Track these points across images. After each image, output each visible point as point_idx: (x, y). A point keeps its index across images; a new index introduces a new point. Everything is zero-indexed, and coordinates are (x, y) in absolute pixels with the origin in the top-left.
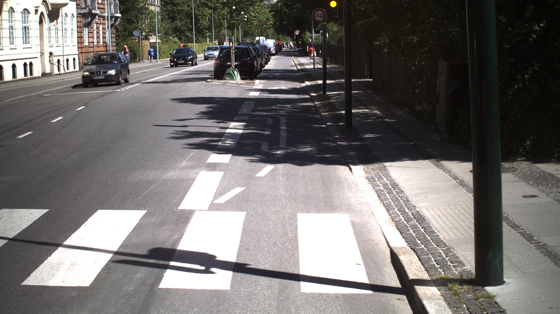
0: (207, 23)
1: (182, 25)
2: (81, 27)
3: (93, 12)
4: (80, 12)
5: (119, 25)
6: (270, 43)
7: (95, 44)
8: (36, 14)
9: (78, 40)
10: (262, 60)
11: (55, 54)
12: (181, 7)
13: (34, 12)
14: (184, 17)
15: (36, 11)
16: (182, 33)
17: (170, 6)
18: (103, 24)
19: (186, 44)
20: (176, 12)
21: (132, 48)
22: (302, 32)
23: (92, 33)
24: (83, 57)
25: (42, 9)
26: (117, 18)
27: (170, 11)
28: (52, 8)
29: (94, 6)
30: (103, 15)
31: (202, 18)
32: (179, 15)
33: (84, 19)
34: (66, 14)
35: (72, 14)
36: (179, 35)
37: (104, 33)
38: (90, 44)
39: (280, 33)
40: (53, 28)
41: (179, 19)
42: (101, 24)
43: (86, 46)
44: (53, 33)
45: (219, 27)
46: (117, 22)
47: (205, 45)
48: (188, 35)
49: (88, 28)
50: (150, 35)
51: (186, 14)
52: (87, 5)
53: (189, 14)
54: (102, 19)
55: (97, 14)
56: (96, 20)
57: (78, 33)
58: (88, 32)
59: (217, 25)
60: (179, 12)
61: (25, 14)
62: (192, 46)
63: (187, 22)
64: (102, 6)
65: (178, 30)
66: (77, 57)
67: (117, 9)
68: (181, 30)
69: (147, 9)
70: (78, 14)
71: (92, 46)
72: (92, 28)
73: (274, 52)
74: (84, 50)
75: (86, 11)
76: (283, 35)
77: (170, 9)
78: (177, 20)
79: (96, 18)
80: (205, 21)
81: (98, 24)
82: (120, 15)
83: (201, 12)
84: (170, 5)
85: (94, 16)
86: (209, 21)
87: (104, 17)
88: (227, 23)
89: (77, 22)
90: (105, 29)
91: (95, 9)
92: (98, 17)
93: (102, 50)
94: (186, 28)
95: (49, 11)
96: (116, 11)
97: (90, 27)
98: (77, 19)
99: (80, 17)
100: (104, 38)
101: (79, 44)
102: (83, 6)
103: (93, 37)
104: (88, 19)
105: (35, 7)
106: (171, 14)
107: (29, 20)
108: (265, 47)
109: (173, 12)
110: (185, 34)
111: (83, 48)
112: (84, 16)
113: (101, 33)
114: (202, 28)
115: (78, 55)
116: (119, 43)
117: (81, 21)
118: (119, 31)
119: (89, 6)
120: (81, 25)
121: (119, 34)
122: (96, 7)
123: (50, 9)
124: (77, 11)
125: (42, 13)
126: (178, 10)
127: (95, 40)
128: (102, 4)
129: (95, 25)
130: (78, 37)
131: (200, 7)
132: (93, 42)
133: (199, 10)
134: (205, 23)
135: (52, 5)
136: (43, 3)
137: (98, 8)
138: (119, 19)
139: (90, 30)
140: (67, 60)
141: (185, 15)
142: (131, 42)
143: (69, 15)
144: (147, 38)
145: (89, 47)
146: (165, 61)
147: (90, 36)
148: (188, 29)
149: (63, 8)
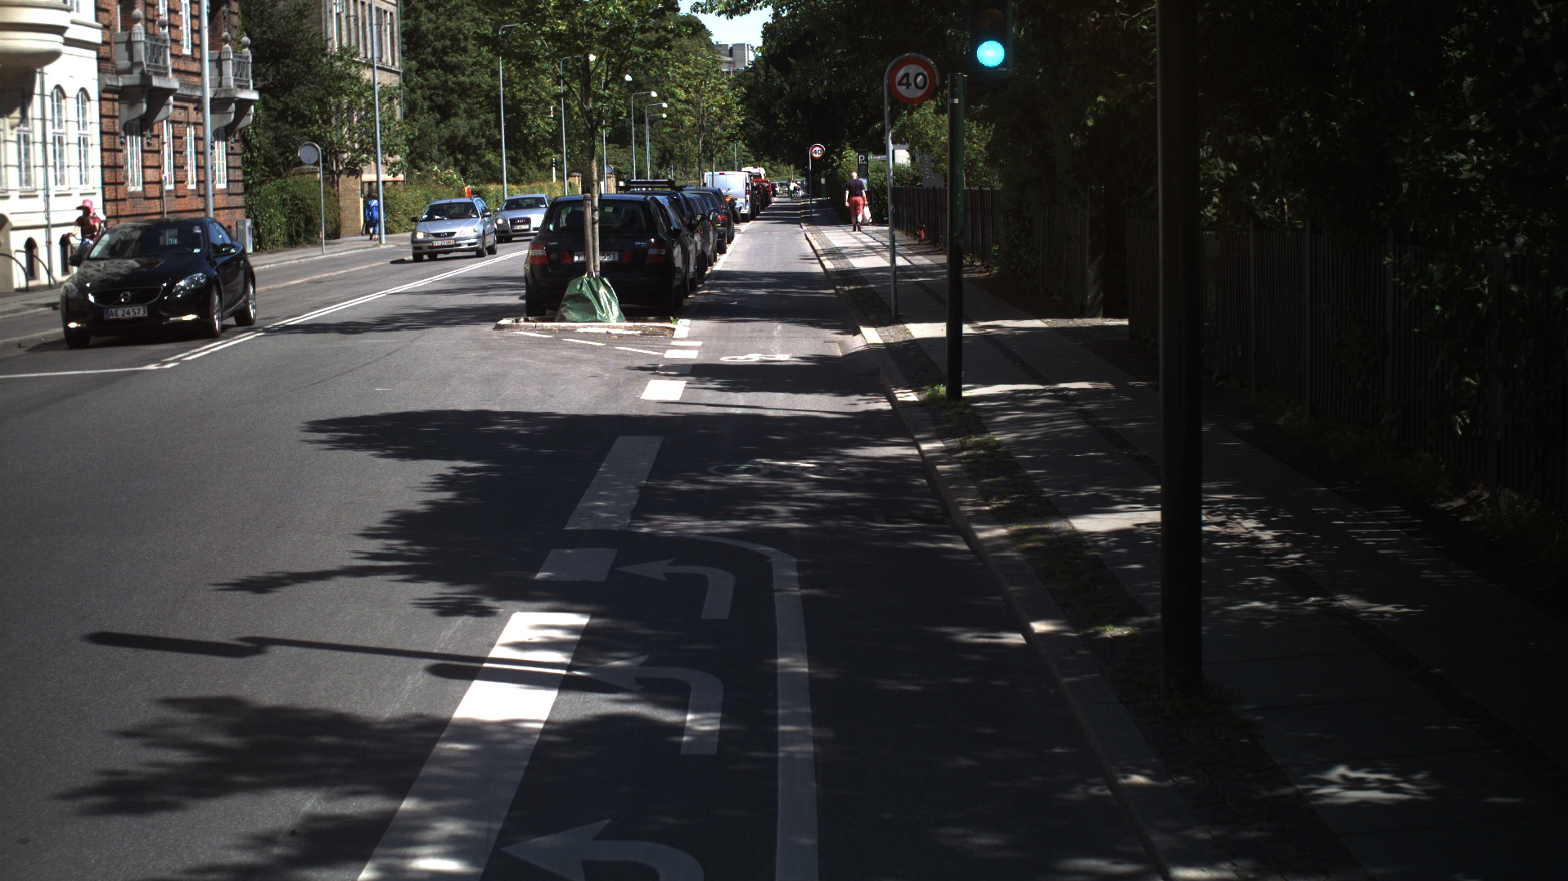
1: (472, 130)
5: (254, 128)
7: (169, 187)
9: (103, 175)
12: (469, 76)
14: (480, 106)
16: (470, 154)
17: (435, 74)
20: (453, 91)
23: (158, 152)
27: (435, 88)
31: (533, 109)
32: (462, 100)
34: (56, 86)
35: (83, 90)
36: (460, 159)
41: (464, 111)
44: (9, 151)
46: (245, 117)
48: (489, 162)
50: (362, 161)
53: (494, 98)
57: (106, 154)
58: (145, 151)
60: (463, 91)
63: (487, 123)
64: (192, 67)
65: (459, 144)
67: (246, 76)
68: (468, 145)
69: (358, 79)
71: (157, 195)
72: (157, 137)
74: (126, 208)
77: (435, 81)
78: (456, 115)
79: (168, 106)
81: (179, 122)
84: (435, 71)
89: (102, 115)
90: (201, 140)
92: (174, 102)
93: (194, 208)
94: (482, 140)
96: (241, 81)
97: (147, 133)
98: (101, 105)
103: (159, 167)
104: (139, 104)
109: (445, 91)
110: (479, 156)
113: (190, 152)
114: (535, 141)
116: (255, 183)
118: (254, 146)
121: (252, 156)
124: (99, 79)
126: (459, 84)
127: (168, 175)
128: (192, 59)
129: (167, 125)
132: (161, 183)
133: (526, 86)
138: (252, 108)
139: (150, 144)
140: (65, 241)
141: (482, 101)
144: (353, 170)
145: (147, 198)
147: (148, 163)
148: (487, 143)
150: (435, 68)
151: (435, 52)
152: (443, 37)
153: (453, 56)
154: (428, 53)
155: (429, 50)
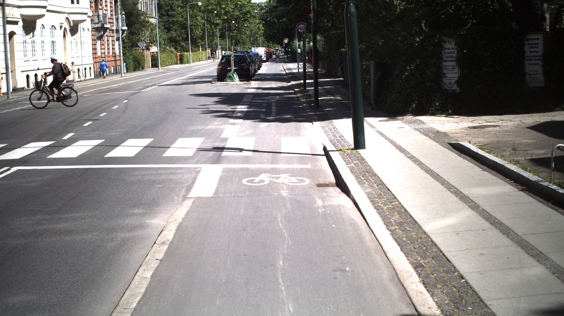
0: (200, 32)
1: (177, 35)
2: (95, 40)
3: (105, 26)
4: (94, 26)
5: (126, 37)
6: (261, 51)
7: (107, 54)
8: (61, 29)
9: (93, 51)
10: (255, 66)
11: (75, 64)
12: (176, 18)
13: (59, 28)
14: (179, 27)
15: (61, 27)
16: (177, 43)
18: (112, 36)
19: (182, 53)
20: (171, 23)
21: (136, 57)
22: (291, 40)
23: (104, 45)
24: (97, 66)
25: (66, 25)
26: (123, 31)
27: (166, 22)
28: (73, 24)
29: (106, 21)
30: (113, 28)
31: (195, 28)
32: (174, 26)
33: (97, 33)
34: (83, 28)
35: (88, 29)
36: (175, 45)
37: (113, 45)
38: (102, 54)
39: (270, 41)
40: (73, 41)
41: (174, 29)
42: (110, 36)
43: (99, 57)
44: (74, 45)
45: (212, 36)
46: (124, 34)
47: (199, 54)
48: (183, 45)
49: (100, 40)
50: (150, 46)
51: (180, 24)
52: (100, 20)
53: (182, 24)
54: (111, 32)
55: (108, 28)
56: (107, 33)
57: (93, 46)
58: (101, 45)
59: (209, 34)
60: (174, 23)
61: (52, 30)
62: (187, 55)
63: (182, 33)
64: (111, 21)
65: (174, 40)
66: (92, 66)
67: (124, 23)
68: (176, 40)
69: (148, 22)
70: (93, 28)
71: (104, 56)
72: (104, 40)
73: (265, 59)
74: (98, 60)
75: (99, 25)
76: (273, 43)
77: (165, 20)
78: (172, 30)
79: (107, 32)
80: (198, 31)
81: (109, 36)
82: (126, 28)
83: (194, 22)
84: (165, 17)
85: (105, 29)
86: (202, 31)
87: (113, 30)
88: (219, 33)
89: (92, 35)
90: (114, 41)
91: (107, 24)
92: (109, 30)
93: (112, 60)
94: (181, 38)
95: (70, 26)
96: (123, 24)
97: (102, 40)
98: (92, 32)
99: (94, 31)
100: (113, 49)
101: (94, 55)
102: (97, 21)
103: (104, 49)
104: (101, 32)
105: (60, 24)
106: (166, 24)
107: (55, 35)
108: (257, 55)
109: (169, 23)
110: (180, 44)
111: (97, 58)
112: (97, 30)
113: (111, 45)
114: (196, 37)
115: (93, 64)
116: (126, 53)
117: (95, 34)
118: (126, 42)
119: (101, 21)
120: (95, 38)
121: (125, 45)
122: (107, 22)
123: (72, 25)
124: (91, 26)
125: (65, 29)
126: (173, 21)
127: (106, 52)
128: (111, 19)
129: (106, 37)
130: (93, 49)
131: (193, 17)
132: (105, 53)
133: (193, 21)
134: (198, 32)
135: (73, 21)
136: (66, 20)
137: (109, 22)
138: (126, 32)
139: (102, 43)
140: (85, 69)
141: (179, 26)
142: (135, 53)
143: (86, 29)
144: (148, 49)
145: (102, 57)
146: (165, 69)
147: (102, 48)
148: (183, 39)
149: (81, 24)
150: (165, 16)
151: (165, 10)
152: (168, 6)
153: (171, 12)
154: (163, 11)
155: (163, 10)
